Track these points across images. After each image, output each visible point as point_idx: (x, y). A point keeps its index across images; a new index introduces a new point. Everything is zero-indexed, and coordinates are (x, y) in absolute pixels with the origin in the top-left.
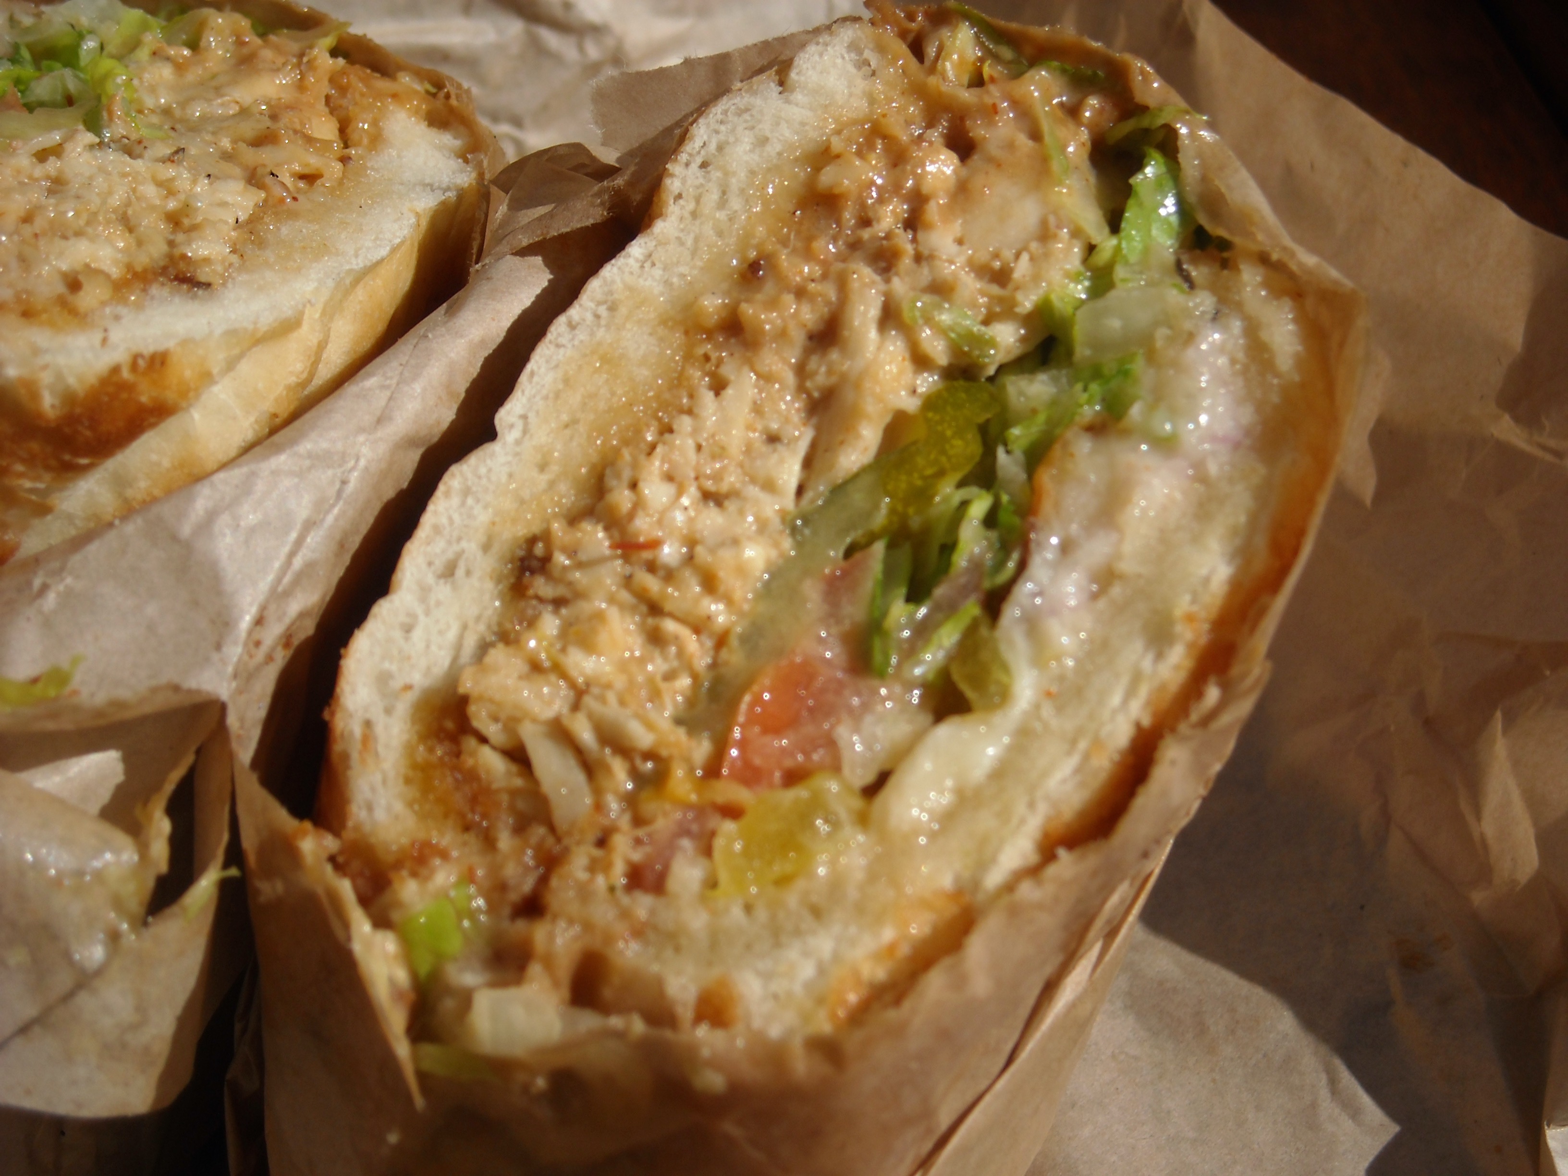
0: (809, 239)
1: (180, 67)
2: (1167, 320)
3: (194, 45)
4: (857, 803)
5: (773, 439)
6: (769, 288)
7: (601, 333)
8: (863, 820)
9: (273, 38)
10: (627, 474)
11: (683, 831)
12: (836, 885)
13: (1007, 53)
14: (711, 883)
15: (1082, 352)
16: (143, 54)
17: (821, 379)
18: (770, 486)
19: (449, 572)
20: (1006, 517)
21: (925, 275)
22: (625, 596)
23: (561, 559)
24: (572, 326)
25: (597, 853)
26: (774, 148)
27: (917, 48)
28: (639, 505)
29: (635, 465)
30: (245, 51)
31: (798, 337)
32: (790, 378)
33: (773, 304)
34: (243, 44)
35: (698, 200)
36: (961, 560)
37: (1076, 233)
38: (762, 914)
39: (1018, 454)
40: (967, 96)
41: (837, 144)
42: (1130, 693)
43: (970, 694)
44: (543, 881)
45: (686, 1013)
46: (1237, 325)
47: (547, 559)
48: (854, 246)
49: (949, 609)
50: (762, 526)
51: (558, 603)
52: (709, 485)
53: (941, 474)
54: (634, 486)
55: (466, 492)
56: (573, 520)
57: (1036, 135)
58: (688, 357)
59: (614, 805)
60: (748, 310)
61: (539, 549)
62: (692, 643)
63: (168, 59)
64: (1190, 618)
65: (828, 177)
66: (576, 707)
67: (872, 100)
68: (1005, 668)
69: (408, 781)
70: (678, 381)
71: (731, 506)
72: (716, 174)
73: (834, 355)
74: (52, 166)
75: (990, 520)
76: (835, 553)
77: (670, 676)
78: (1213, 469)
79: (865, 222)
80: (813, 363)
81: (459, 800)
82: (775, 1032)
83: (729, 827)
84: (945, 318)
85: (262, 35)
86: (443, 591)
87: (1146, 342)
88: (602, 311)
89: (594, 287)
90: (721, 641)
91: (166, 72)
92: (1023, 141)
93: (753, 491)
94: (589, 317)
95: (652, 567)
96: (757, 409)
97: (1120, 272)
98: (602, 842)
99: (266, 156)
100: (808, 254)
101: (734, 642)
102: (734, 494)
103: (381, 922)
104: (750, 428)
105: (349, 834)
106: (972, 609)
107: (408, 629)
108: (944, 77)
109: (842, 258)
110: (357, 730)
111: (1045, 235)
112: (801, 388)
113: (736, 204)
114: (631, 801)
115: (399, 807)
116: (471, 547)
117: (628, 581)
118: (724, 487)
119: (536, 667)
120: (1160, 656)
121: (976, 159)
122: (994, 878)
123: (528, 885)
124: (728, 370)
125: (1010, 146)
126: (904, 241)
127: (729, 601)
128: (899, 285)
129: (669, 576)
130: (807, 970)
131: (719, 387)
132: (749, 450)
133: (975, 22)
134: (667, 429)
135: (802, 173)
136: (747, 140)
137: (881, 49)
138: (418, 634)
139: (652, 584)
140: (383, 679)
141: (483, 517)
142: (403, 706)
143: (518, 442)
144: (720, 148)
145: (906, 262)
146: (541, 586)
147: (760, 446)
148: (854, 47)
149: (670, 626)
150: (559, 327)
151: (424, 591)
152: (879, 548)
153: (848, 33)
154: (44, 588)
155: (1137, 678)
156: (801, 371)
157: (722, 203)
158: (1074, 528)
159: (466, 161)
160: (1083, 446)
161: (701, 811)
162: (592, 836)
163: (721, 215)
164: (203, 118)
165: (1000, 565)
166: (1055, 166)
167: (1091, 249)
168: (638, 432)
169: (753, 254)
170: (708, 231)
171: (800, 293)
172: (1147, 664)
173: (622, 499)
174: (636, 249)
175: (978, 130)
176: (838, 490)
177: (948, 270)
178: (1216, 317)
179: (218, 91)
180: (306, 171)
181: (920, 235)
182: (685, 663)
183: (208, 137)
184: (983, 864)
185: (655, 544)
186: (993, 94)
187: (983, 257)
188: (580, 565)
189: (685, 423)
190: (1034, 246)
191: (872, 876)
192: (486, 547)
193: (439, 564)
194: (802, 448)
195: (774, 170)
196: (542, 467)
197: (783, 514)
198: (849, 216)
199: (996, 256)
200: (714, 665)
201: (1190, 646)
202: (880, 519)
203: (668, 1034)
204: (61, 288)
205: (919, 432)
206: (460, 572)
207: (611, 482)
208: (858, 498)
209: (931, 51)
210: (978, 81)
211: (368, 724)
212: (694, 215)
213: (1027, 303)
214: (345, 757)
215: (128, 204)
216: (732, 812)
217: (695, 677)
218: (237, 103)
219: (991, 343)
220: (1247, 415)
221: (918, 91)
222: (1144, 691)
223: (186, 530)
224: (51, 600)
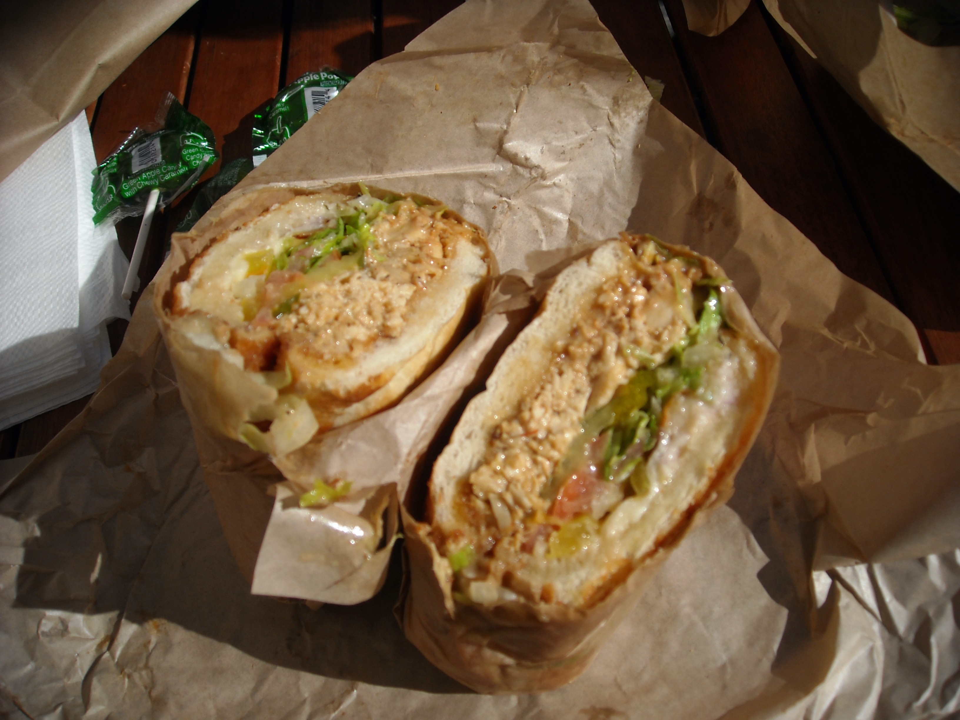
0: (594, 320)
1: (391, 223)
2: (713, 358)
3: (396, 214)
4: (596, 526)
5: (578, 391)
6: (579, 339)
7: (524, 353)
8: (599, 532)
9: (422, 208)
10: (528, 406)
11: (539, 533)
12: (588, 553)
13: (665, 252)
14: (548, 551)
15: (684, 364)
16: (379, 219)
17: (595, 372)
18: (575, 409)
19: (469, 437)
20: (653, 425)
21: (632, 336)
22: (526, 448)
23: (505, 436)
24: (514, 350)
25: (512, 539)
26: (584, 287)
27: (635, 248)
28: (532, 417)
29: (532, 403)
30: (413, 216)
31: (588, 357)
32: (585, 371)
33: (580, 346)
34: (413, 213)
35: (558, 304)
36: (637, 441)
37: (685, 323)
38: (563, 563)
39: (659, 399)
40: (650, 269)
41: (605, 287)
42: (688, 493)
43: (636, 489)
44: (495, 546)
45: (537, 597)
46: (736, 360)
47: (501, 434)
48: (610, 322)
49: (631, 458)
50: (572, 423)
51: (505, 449)
52: (556, 408)
53: (632, 408)
54: (530, 410)
55: (476, 409)
56: (510, 419)
57: (673, 284)
58: (551, 361)
59: (517, 522)
60: (572, 348)
61: (498, 431)
62: (547, 464)
63: (388, 220)
64: (710, 469)
65: (602, 299)
66: (507, 488)
67: (618, 269)
68: (648, 482)
69: (453, 508)
70: (548, 371)
71: (563, 415)
72: (564, 295)
73: (600, 364)
74: (347, 286)
75: (648, 426)
76: (596, 433)
77: (538, 476)
78: (723, 413)
79: (613, 314)
80: (593, 366)
81: (469, 516)
82: (566, 601)
83: (555, 534)
84: (638, 352)
85: (418, 209)
86: (467, 443)
87: (706, 364)
88: (524, 345)
89: (522, 336)
90: (556, 464)
91: (387, 226)
92: (669, 286)
93: (570, 411)
94: (519, 347)
95: (535, 438)
96: (573, 382)
97: (699, 339)
98: (514, 535)
99: (417, 268)
100: (593, 326)
101: (560, 465)
102: (564, 411)
103: (443, 554)
104: (570, 388)
105: (434, 524)
106: (639, 458)
107: (456, 456)
108: (643, 262)
109: (605, 327)
110: (438, 490)
111: (673, 323)
112: (588, 375)
113: (570, 306)
114: (523, 521)
115: (450, 517)
116: (477, 428)
117: (527, 444)
118: (561, 409)
119: (496, 473)
120: (699, 480)
121: (652, 292)
122: (639, 554)
123: (489, 548)
124: (564, 368)
125: (664, 288)
126: (626, 324)
127: (559, 451)
128: (624, 340)
129: (540, 442)
130: (577, 582)
131: (561, 373)
132: (569, 395)
133: (655, 241)
134: (543, 388)
135: (593, 296)
136: (575, 283)
137: (623, 250)
138: (459, 458)
139: (534, 444)
140: (447, 473)
141: (481, 418)
142: (452, 484)
143: (494, 391)
144: (567, 285)
145: (626, 331)
146: (498, 443)
147: (573, 395)
148: (614, 249)
149: (540, 459)
150: (509, 350)
151: (461, 443)
152: (610, 433)
153: (612, 245)
154: (341, 443)
155: (691, 487)
156: (589, 368)
157: (566, 305)
158: (676, 432)
159: (484, 261)
160: (682, 399)
161: (546, 526)
162: (510, 533)
163: (565, 311)
164: (398, 249)
165: (649, 443)
166: (679, 297)
167: (689, 329)
168: (533, 388)
169: (575, 326)
170: (560, 316)
171: (590, 341)
172: (695, 483)
173: (526, 415)
174: (536, 322)
175: (654, 282)
176: (599, 411)
177: (640, 334)
178: (730, 356)
179: (403, 235)
180: (430, 273)
181: (632, 320)
182: (544, 472)
183: (399, 259)
184: (636, 547)
185: (536, 432)
186: (659, 269)
187: (652, 329)
188: (512, 437)
189: (548, 387)
190: (670, 327)
191: (600, 551)
192: (482, 427)
193: (467, 433)
194: (587, 395)
195: (584, 294)
196: (502, 400)
197: (580, 420)
198: (608, 312)
199: (657, 329)
200: (553, 473)
201: (710, 478)
202: (612, 421)
203: (531, 604)
204: (347, 350)
205: (626, 392)
206: (473, 436)
207: (523, 408)
208: (605, 414)
209: (640, 252)
210: (654, 263)
211: (442, 489)
212: (557, 310)
213: (666, 348)
214: (434, 498)
215: (370, 301)
216: (556, 528)
217: (547, 478)
218: (409, 241)
219: (652, 361)
220: (736, 392)
221: (634, 266)
222: (693, 493)
223: (387, 425)
224: (343, 447)
